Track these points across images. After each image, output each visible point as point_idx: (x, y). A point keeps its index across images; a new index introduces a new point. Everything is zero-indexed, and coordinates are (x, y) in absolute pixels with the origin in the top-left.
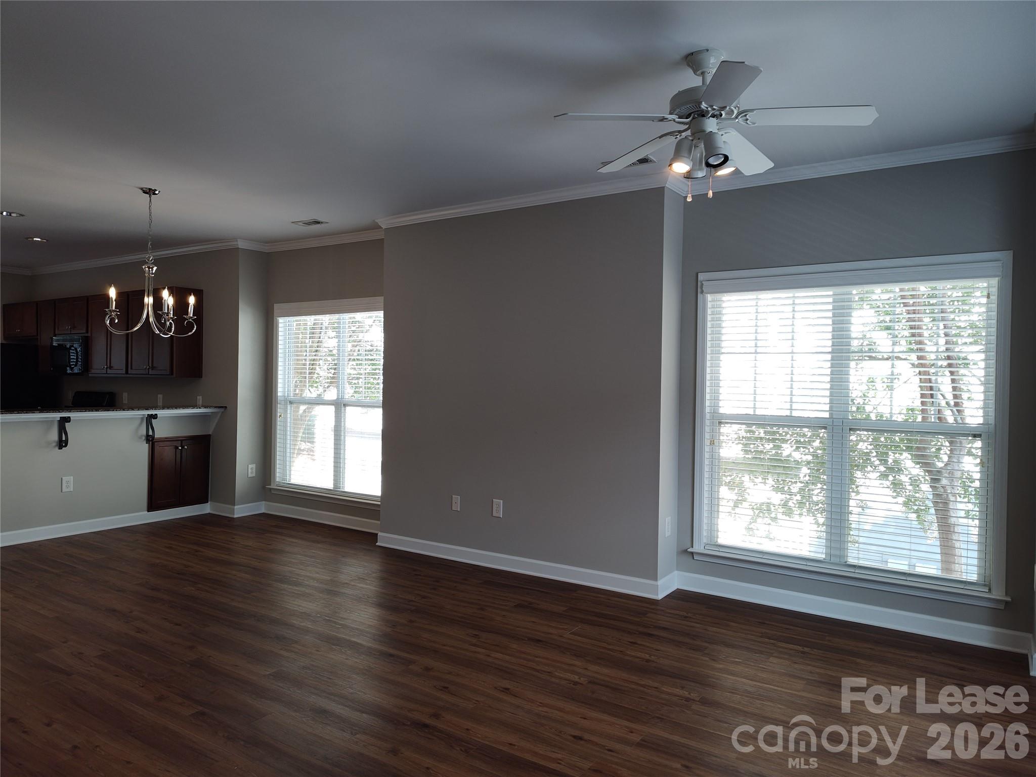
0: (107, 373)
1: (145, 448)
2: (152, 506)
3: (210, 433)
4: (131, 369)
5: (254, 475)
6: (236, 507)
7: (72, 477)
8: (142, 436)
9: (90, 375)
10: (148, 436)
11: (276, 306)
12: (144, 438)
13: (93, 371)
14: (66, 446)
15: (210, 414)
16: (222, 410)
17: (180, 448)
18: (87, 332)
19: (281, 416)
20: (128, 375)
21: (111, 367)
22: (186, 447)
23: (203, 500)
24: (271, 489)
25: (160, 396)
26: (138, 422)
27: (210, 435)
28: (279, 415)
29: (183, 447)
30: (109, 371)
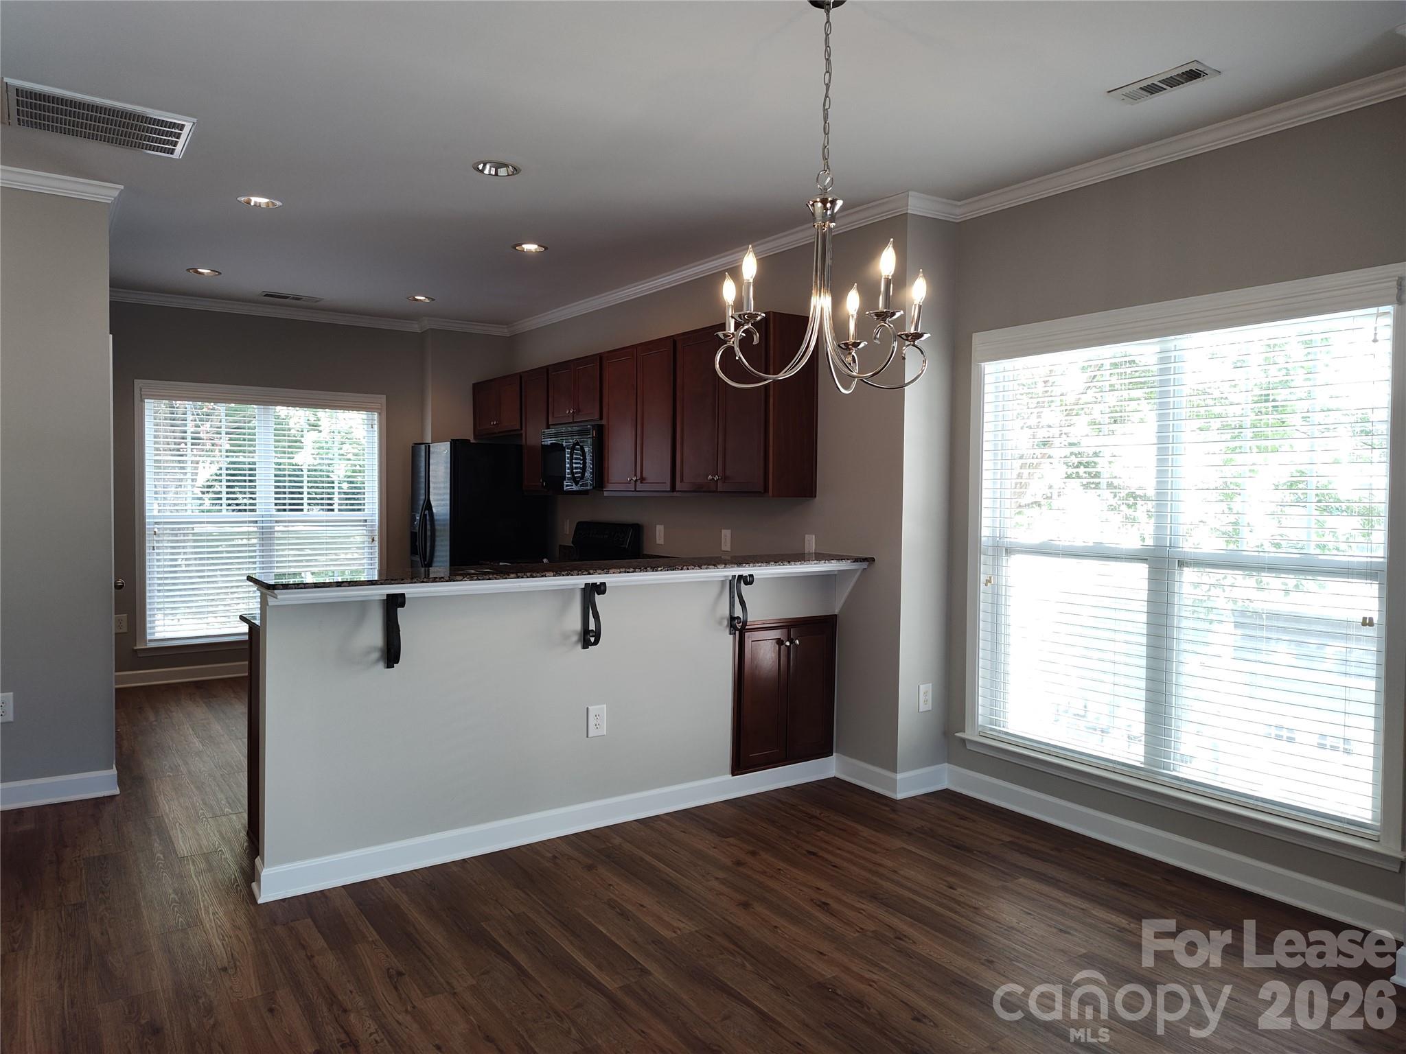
0: (636, 491)
1: (727, 642)
2: (740, 765)
3: (836, 612)
4: (682, 480)
5: (929, 707)
6: (899, 776)
7: (605, 706)
8: (722, 618)
9: (606, 494)
10: (732, 619)
11: (977, 338)
12: (726, 623)
13: (610, 487)
14: (596, 642)
15: (836, 573)
16: (864, 565)
17: (788, 644)
18: (601, 418)
19: (988, 581)
20: (675, 494)
21: (642, 479)
22: (797, 642)
23: (823, 750)
24: (963, 741)
25: (726, 534)
26: (715, 590)
27: (836, 615)
28: (983, 578)
29: (792, 642)
30: (640, 487)
